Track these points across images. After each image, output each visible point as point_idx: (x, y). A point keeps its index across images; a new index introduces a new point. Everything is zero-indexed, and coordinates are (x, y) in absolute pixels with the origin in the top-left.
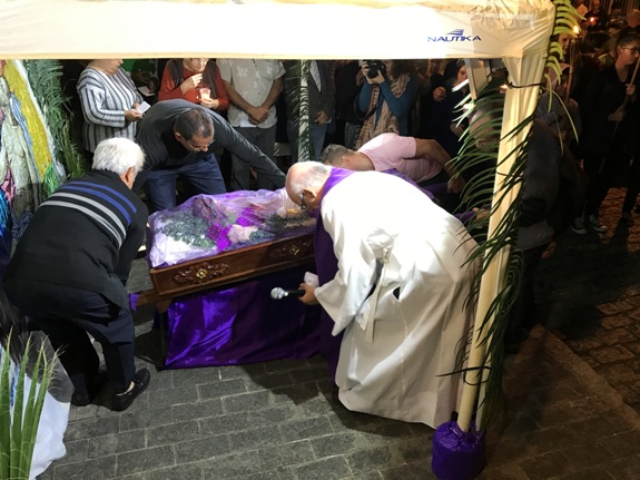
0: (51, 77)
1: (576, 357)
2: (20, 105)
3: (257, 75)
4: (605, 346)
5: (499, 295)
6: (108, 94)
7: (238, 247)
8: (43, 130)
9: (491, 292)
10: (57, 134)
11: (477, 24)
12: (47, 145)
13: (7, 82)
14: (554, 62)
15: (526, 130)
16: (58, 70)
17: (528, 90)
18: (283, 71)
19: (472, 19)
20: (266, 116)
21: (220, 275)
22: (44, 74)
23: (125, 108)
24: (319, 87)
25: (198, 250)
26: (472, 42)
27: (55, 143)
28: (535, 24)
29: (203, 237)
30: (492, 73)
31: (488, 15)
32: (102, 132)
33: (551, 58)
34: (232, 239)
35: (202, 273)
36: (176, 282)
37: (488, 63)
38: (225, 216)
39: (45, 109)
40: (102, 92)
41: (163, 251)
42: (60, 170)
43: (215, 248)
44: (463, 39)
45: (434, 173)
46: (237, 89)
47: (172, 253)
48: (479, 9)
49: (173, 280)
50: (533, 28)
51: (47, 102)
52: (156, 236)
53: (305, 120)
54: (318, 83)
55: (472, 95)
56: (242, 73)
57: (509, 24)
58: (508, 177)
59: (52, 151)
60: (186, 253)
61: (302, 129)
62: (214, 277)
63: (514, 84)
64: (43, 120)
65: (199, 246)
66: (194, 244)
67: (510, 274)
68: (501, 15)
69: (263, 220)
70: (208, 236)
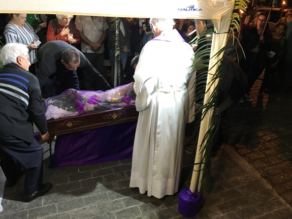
3: (95, 28)
4: (252, 152)
5: (209, 130)
6: (19, 36)
7: (88, 113)
9: (205, 129)
11: (200, 3)
15: (222, 54)
17: (223, 34)
20: (99, 48)
23: (28, 43)
24: (124, 34)
26: (198, 11)
28: (227, 4)
29: (71, 107)
30: (207, 27)
33: (233, 20)
35: (69, 125)
36: (58, 128)
40: (16, 35)
41: (52, 112)
43: (77, 112)
44: (194, 10)
46: (85, 35)
47: (56, 114)
50: (225, 6)
54: (123, 32)
55: (198, 37)
57: (215, 4)
58: (214, 75)
60: (63, 114)
62: (76, 126)
63: (217, 32)
65: (70, 111)
66: (67, 110)
67: (213, 120)
69: (100, 102)
70: (74, 107)
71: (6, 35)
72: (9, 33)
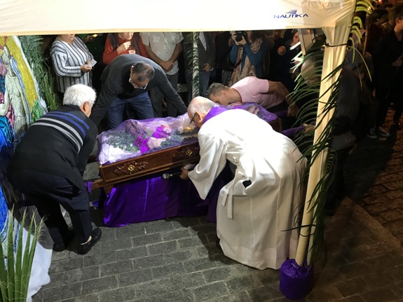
0: (36, 45)
1: (370, 217)
2: (17, 63)
3: (166, 41)
4: (389, 210)
5: (321, 180)
6: (69, 56)
8: (32, 79)
9: (316, 178)
10: (40, 81)
11: (305, 6)
12: (34, 88)
14: (355, 29)
15: (338, 74)
16: (40, 41)
17: (339, 48)
18: (182, 38)
19: (303, 3)
20: (171, 67)
21: (143, 169)
22: (31, 43)
23: (81, 64)
24: (205, 48)
25: (129, 153)
26: (302, 18)
27: (39, 87)
28: (343, 5)
29: (131, 145)
32: (68, 80)
33: (354, 27)
34: (150, 146)
35: (131, 168)
36: (116, 173)
37: (313, 31)
38: (145, 132)
39: (33, 66)
40: (66, 55)
41: (107, 154)
42: (43, 104)
43: (139, 152)
44: (297, 16)
45: (279, 102)
46: (153, 50)
47: (112, 156)
49: (114, 172)
50: (342, 8)
51: (33, 61)
52: (103, 145)
53: (197, 69)
54: (205, 45)
55: (303, 52)
56: (156, 40)
57: (326, 6)
58: (327, 104)
59: (37, 92)
61: (195, 75)
63: (330, 44)
64: (31, 72)
65: (129, 150)
66: (126, 149)
67: (328, 166)
69: (169, 134)
70: (135, 145)
71: (53, 56)
72: (56, 53)
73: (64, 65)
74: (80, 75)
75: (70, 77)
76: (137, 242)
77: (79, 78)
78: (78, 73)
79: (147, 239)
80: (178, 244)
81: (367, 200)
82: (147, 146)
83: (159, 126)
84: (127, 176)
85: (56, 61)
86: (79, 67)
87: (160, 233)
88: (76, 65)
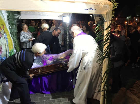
0: (15, 32)
2: (7, 35)
6: (25, 36)
7: (48, 65)
8: (12, 42)
10: (15, 43)
11: (95, 7)
12: (13, 45)
13: (4, 30)
16: (17, 31)
17: (109, 22)
19: (94, 6)
21: (44, 71)
22: (14, 31)
23: (29, 39)
25: (39, 65)
26: (94, 10)
27: (14, 45)
28: (108, 7)
29: (40, 62)
30: (100, 18)
31: (97, 5)
32: (24, 44)
34: (47, 63)
35: (40, 71)
36: (34, 72)
37: (99, 16)
38: (46, 58)
40: (24, 36)
42: (15, 51)
43: (43, 65)
44: (92, 10)
47: (33, 66)
48: (95, 4)
49: (33, 72)
51: (13, 37)
57: (102, 7)
60: (37, 66)
62: (43, 72)
64: (12, 40)
65: (39, 64)
66: (38, 64)
68: (100, 5)
69: (54, 59)
70: (42, 62)
71: (20, 36)
72: (21, 35)
73: (23, 39)
74: (28, 42)
75: (25, 43)
76: (41, 99)
77: (28, 43)
78: (27, 41)
79: (45, 98)
80: (56, 101)
81: (131, 89)
82: (46, 63)
83: (51, 56)
84: (38, 74)
85: (21, 37)
86: (28, 39)
87: (50, 96)
88: (27, 39)
